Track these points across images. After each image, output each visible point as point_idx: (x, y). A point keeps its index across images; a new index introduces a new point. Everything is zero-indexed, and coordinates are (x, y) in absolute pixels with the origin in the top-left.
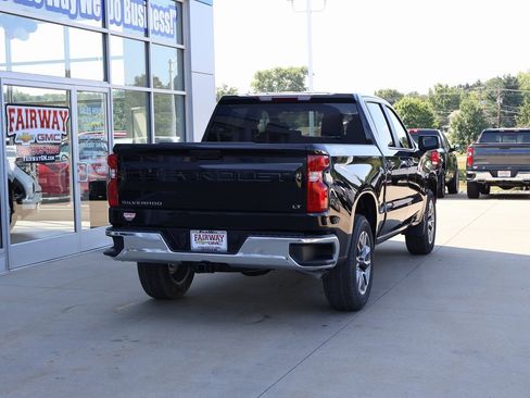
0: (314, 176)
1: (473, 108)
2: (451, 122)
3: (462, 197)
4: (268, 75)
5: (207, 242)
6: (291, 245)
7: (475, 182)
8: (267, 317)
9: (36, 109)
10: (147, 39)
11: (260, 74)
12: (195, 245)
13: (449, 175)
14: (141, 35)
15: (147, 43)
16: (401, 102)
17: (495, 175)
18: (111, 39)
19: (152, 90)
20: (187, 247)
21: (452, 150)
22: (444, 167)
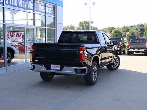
0: (81, 52)
1: (132, 32)
2: (127, 35)
3: (126, 55)
4: (82, 23)
5: (55, 67)
6: (75, 69)
7: (129, 51)
8: (67, 88)
9: (15, 32)
10: (45, 15)
11: (80, 22)
12: (52, 68)
13: (123, 49)
14: (44, 14)
15: (45, 16)
16: (114, 30)
17: (134, 50)
18: (36, 15)
19: (46, 28)
20: (50, 69)
21: (124, 43)
22: (122, 47)
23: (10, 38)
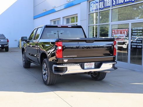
23: (114, 35)
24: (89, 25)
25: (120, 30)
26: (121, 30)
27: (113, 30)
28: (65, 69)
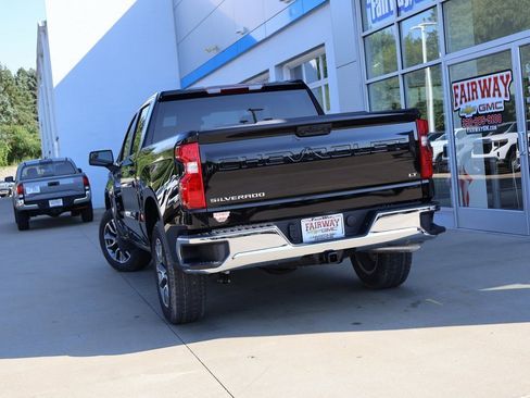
5: (320, 230)
6: (421, 214)
23: (463, 107)
24: (368, 82)
25: (480, 82)
26: (485, 81)
27: (457, 87)
28: (222, 247)
